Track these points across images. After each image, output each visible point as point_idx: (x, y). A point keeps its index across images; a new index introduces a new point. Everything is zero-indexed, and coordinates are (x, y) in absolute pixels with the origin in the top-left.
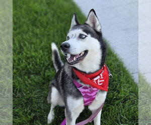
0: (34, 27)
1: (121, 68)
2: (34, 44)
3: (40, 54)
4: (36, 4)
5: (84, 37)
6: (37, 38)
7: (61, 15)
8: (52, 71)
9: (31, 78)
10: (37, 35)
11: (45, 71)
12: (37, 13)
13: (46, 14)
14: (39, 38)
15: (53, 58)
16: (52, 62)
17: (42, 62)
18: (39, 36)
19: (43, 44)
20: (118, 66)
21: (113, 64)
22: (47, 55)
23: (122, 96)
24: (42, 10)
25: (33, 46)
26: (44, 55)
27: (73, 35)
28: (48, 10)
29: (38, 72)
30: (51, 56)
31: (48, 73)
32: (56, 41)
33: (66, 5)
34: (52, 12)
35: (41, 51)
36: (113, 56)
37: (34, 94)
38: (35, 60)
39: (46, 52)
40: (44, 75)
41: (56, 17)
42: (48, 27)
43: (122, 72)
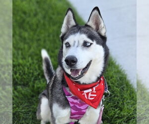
0: (22, 30)
1: (124, 81)
2: (22, 50)
3: (28, 61)
4: (24, 3)
5: (89, 44)
6: (25, 43)
7: (54, 17)
8: (42, 82)
9: (18, 90)
10: (25, 39)
11: (34, 83)
12: (25, 13)
13: (35, 15)
14: (28, 43)
15: (44, 67)
16: (42, 71)
17: (31, 71)
18: (28, 41)
19: (32, 50)
20: (121, 78)
21: (115, 76)
22: (37, 63)
23: (125, 114)
24: (31, 10)
25: (20, 52)
26: (33, 63)
27: (75, 42)
28: (38, 10)
29: (25, 82)
30: (42, 64)
31: (38, 84)
32: (47, 47)
33: (60, 4)
34: (44, 12)
35: (30, 59)
36: (114, 67)
37: (21, 108)
38: (22, 69)
39: (36, 60)
40: (33, 86)
41: (47, 19)
42: (38, 30)
43: (125, 85)
